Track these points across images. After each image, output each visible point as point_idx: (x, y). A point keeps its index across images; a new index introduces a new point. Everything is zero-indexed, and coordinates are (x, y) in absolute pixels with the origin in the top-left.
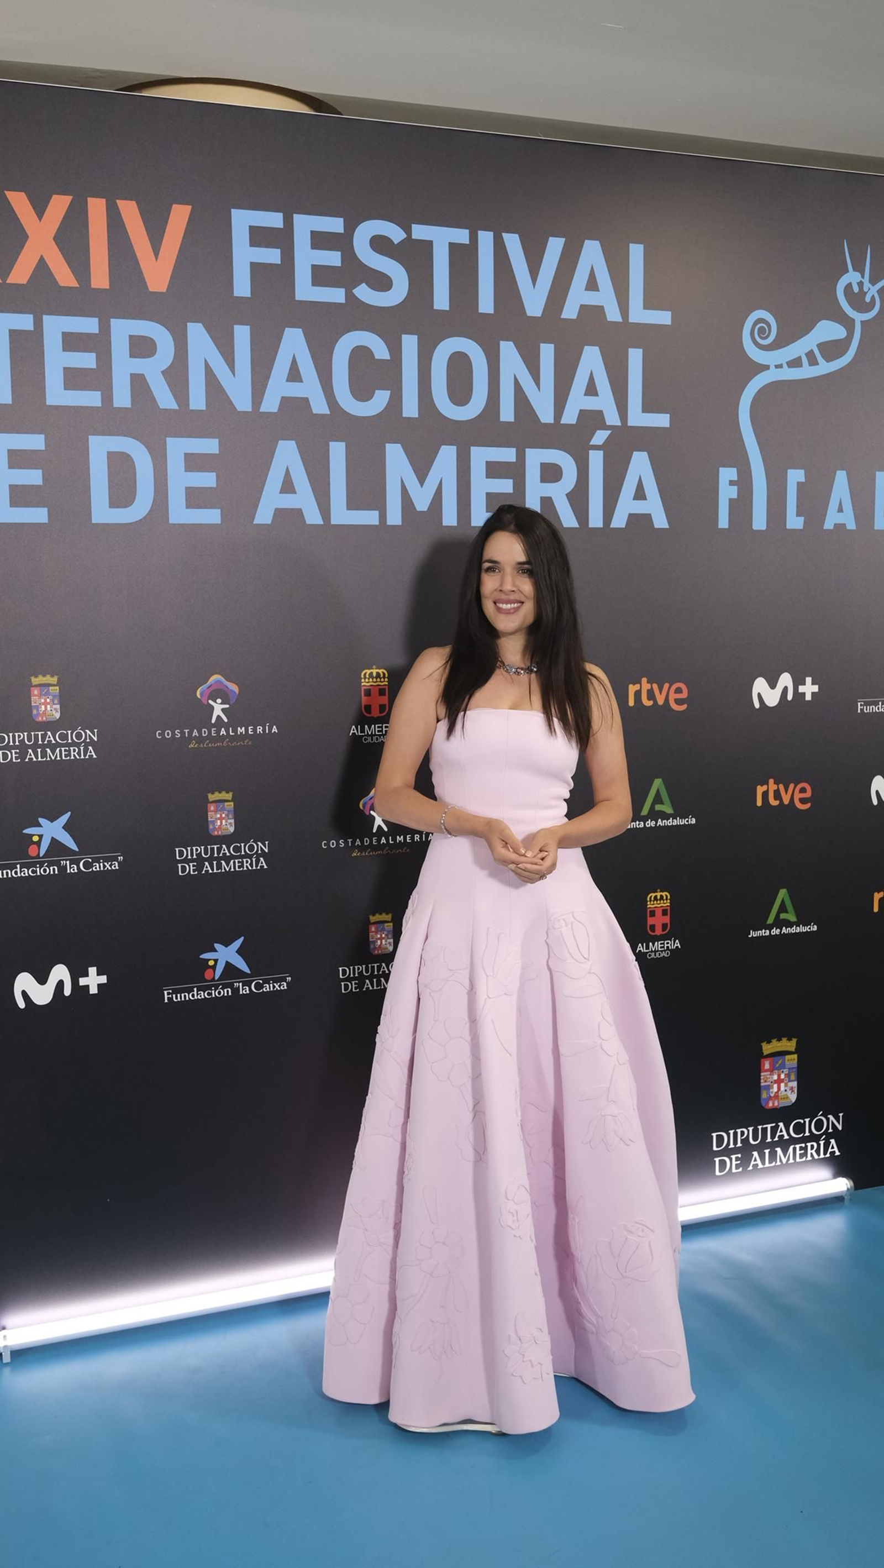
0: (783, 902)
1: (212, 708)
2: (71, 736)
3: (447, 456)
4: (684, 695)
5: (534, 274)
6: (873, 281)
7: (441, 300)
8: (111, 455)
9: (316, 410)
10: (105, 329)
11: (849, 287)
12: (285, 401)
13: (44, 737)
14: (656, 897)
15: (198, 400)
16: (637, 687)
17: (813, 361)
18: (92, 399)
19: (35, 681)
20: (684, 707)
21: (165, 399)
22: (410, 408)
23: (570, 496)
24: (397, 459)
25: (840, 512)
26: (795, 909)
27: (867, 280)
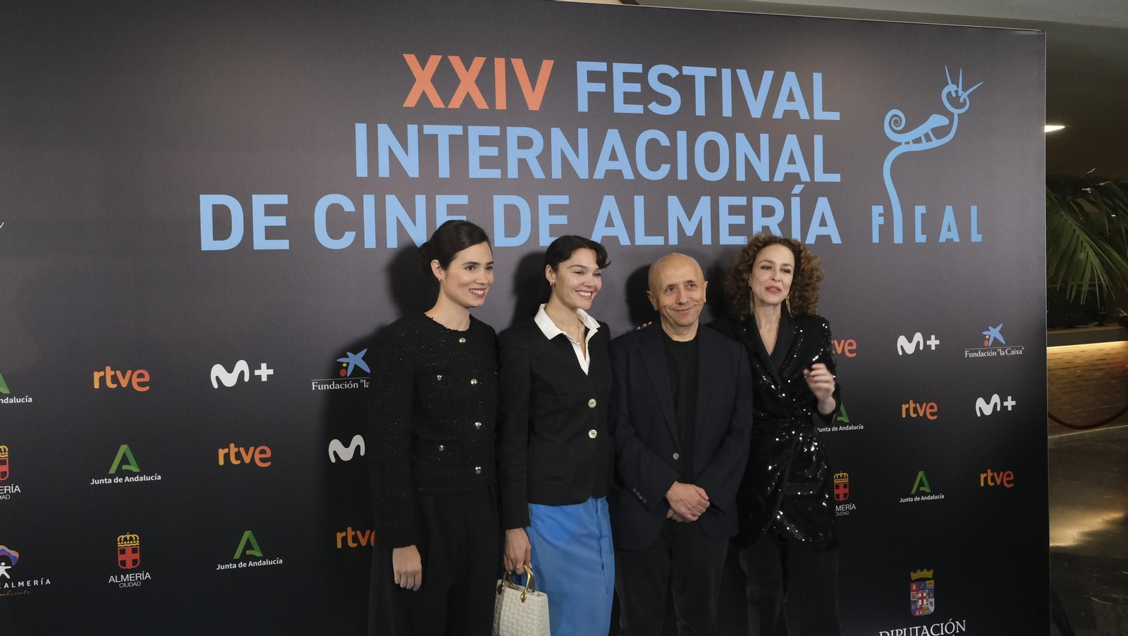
0: (921, 479)
3: (705, 203)
4: (854, 347)
5: (756, 92)
6: (965, 90)
7: (700, 110)
8: (507, 207)
9: (626, 177)
10: (504, 132)
11: (949, 94)
12: (608, 172)
14: (839, 476)
15: (557, 173)
17: (928, 139)
18: (495, 174)
20: (854, 355)
21: (538, 173)
22: (682, 174)
23: (780, 225)
24: (674, 206)
25: (949, 231)
26: (929, 485)
27: (960, 89)
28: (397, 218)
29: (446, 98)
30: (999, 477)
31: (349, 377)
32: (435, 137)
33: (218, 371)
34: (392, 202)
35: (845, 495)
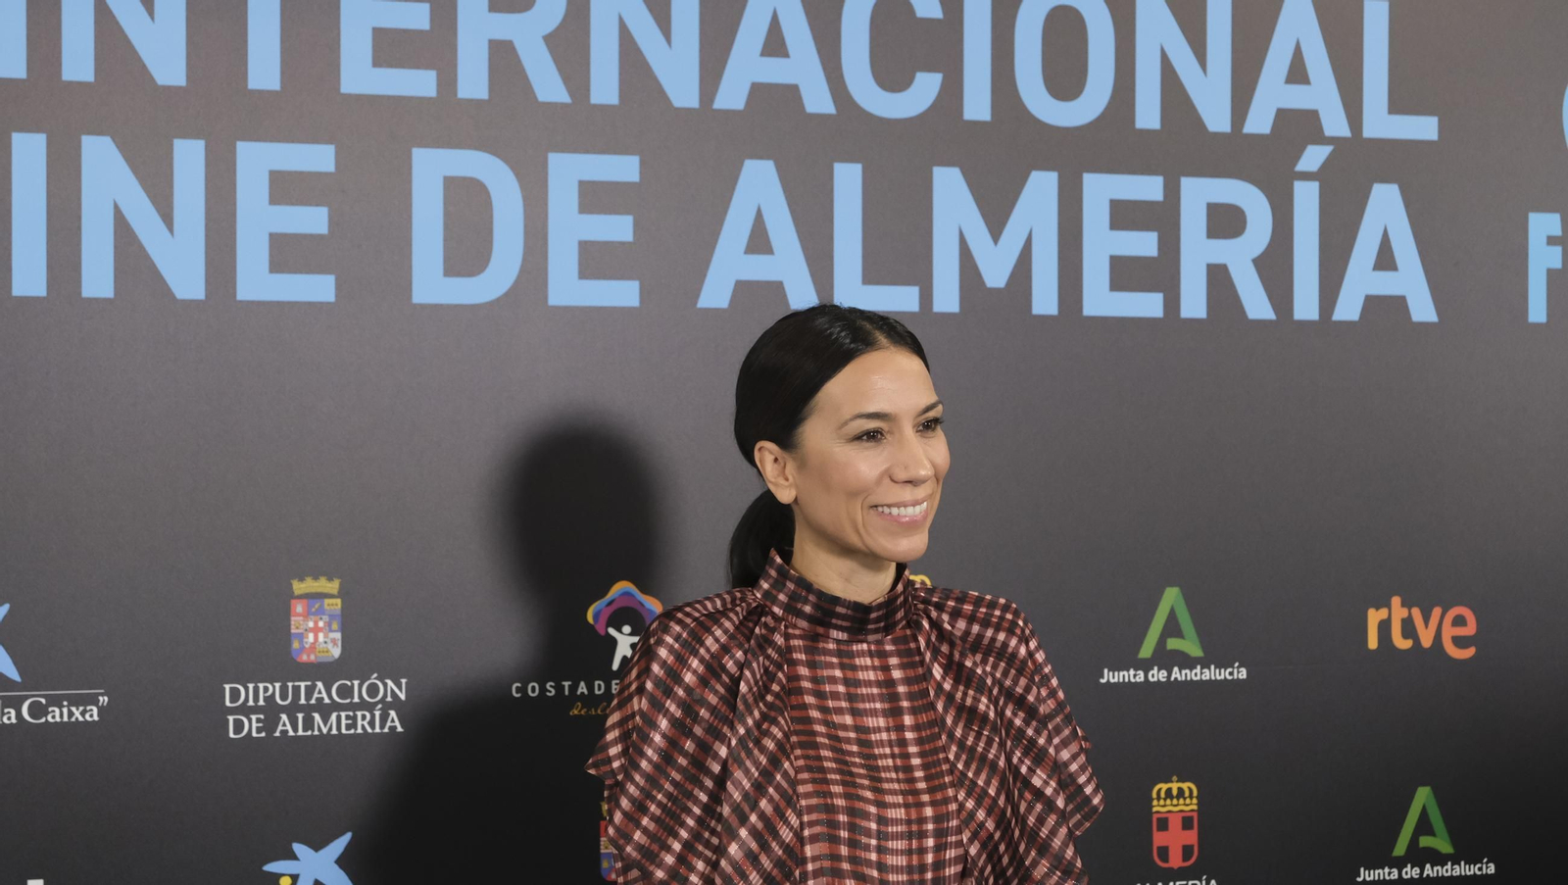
1: (614, 642)
2: (359, 691)
3: (1041, 190)
4: (1470, 629)
8: (450, 183)
9: (811, 107)
12: (758, 91)
13: (310, 691)
15: (605, 88)
16: (1383, 613)
18: (420, 83)
19: (299, 587)
20: (1468, 653)
21: (548, 86)
22: (977, 105)
23: (1259, 263)
24: (951, 196)
28: (116, 207)
34: (100, 158)
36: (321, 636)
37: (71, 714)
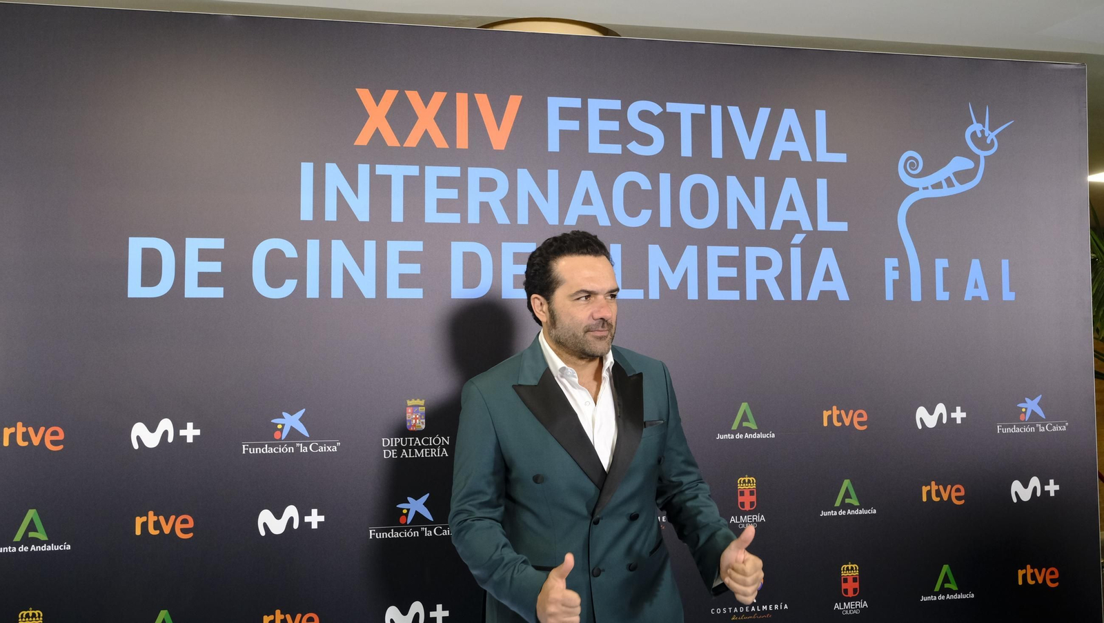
0: (946, 575)
2: (432, 441)
3: (691, 253)
4: (865, 419)
5: (750, 132)
6: (992, 129)
7: (686, 150)
8: (466, 255)
9: (601, 223)
10: (464, 174)
11: (974, 134)
12: (581, 218)
13: (414, 441)
14: (848, 568)
15: (523, 218)
16: (829, 412)
17: (950, 183)
18: (454, 218)
19: (410, 403)
20: (865, 427)
21: (502, 217)
22: (665, 221)
23: (777, 279)
24: (656, 255)
25: (976, 287)
26: (956, 581)
27: (987, 129)
28: (344, 266)
29: (402, 134)
30: (1040, 574)
31: (285, 440)
32: (389, 177)
33: (139, 430)
34: (339, 250)
35: (855, 591)
36: (418, 421)
37: (327, 449)
